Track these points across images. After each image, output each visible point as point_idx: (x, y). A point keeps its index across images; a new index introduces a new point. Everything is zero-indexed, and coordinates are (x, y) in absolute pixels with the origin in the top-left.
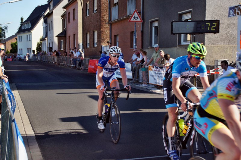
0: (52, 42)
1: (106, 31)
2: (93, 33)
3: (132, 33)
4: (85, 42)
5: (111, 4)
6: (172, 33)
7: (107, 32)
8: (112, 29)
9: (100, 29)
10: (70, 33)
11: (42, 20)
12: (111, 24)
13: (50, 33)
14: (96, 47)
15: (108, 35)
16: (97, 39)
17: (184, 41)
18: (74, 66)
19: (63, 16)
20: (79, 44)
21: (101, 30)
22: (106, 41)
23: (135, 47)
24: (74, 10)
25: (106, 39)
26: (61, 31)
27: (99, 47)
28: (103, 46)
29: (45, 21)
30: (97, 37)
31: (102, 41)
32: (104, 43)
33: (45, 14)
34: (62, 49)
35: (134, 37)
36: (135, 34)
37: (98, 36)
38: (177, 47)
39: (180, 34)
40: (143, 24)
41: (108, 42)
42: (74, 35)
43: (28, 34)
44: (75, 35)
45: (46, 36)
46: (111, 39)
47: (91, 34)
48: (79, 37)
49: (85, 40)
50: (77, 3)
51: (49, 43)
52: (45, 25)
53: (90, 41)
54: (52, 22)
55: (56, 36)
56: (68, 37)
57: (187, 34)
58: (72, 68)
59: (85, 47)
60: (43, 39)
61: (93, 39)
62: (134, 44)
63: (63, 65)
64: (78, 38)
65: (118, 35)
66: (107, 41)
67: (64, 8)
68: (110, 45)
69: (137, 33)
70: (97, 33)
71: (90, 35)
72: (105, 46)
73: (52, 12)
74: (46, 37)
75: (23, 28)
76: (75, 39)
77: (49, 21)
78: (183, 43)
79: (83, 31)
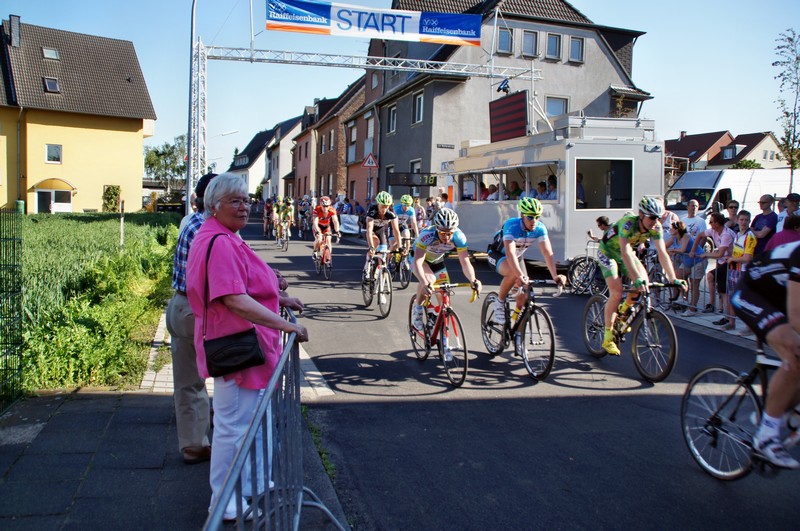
0: (277, 186)
1: (343, 175)
2: (328, 176)
4: (319, 188)
5: (349, 143)
7: (343, 177)
8: (349, 173)
10: (300, 175)
11: (264, 154)
12: (348, 167)
13: (275, 173)
15: (345, 181)
19: (293, 150)
24: (307, 144)
25: (342, 186)
26: (290, 171)
29: (269, 156)
30: (333, 182)
32: (341, 190)
33: (270, 146)
40: (379, 170)
42: (306, 178)
43: (243, 173)
44: (307, 178)
45: (269, 177)
47: (326, 178)
48: (311, 181)
50: (311, 135)
51: (273, 188)
52: (268, 162)
53: (324, 187)
54: (278, 158)
55: (283, 178)
56: (298, 181)
60: (264, 182)
61: (327, 184)
64: (309, 182)
65: (355, 181)
67: (294, 139)
70: (333, 177)
71: (324, 179)
73: (279, 144)
74: (268, 179)
75: (237, 164)
76: (307, 184)
77: (274, 156)
79: (317, 173)
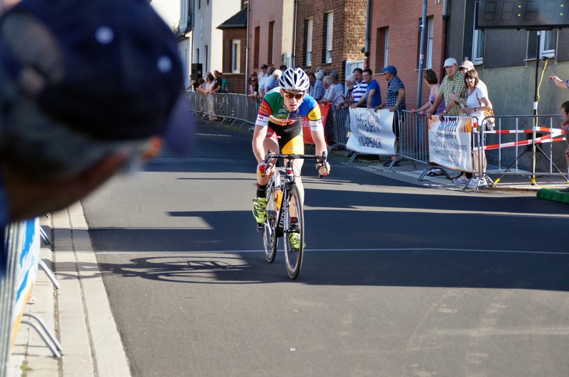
0: (207, 47)
2: (322, 18)
4: (301, 49)
7: (361, 19)
9: (343, 8)
13: (202, 16)
14: (330, 64)
16: (333, 39)
20: (283, 55)
22: (358, 45)
26: (237, 10)
27: (337, 66)
28: (348, 62)
30: (334, 32)
31: (346, 44)
34: (237, 72)
37: (336, 29)
41: (363, 50)
44: (274, 25)
46: (369, 39)
47: (318, 22)
48: (283, 30)
49: (302, 42)
51: (198, 50)
55: (220, 28)
56: (253, 33)
59: (301, 64)
61: (322, 39)
64: (280, 34)
66: (362, 46)
68: (365, 58)
69: (435, 23)
70: (334, 20)
71: (314, 26)
72: (355, 61)
74: (187, 31)
76: (274, 39)
78: (543, 54)
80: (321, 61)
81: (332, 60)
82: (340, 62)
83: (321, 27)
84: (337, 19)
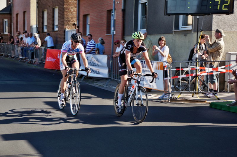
1: (72, 8)
2: (52, 10)
3: (110, 12)
4: (41, 24)
6: (166, 14)
7: (72, 10)
8: (81, 5)
9: (63, 6)
10: (17, 9)
14: (57, 31)
15: (75, 14)
16: (59, 19)
17: (183, 26)
18: (24, 58)
20: (31, 27)
21: (65, 6)
22: (71, 22)
23: (113, 33)
25: (72, 20)
26: (5, 6)
27: (61, 32)
28: (66, 30)
31: (65, 22)
32: (69, 25)
34: (6, 33)
35: (112, 18)
36: (113, 14)
37: (60, 15)
38: (172, 33)
39: (177, 15)
41: (74, 25)
42: (24, 12)
44: (26, 13)
46: (78, 20)
47: (50, 12)
48: (31, 15)
49: (41, 21)
53: (48, 23)
56: (15, 16)
57: (187, 15)
58: (20, 61)
59: (41, 31)
61: (52, 19)
62: (112, 29)
63: (7, 56)
64: (29, 17)
65: (89, 14)
66: (73, 23)
68: (77, 28)
69: (116, 13)
70: (59, 11)
71: (47, 14)
72: (70, 30)
76: (26, 19)
78: (182, 28)
79: (38, 7)
80: (52, 29)
81: (58, 29)
82: (63, 30)
83: (52, 14)
84: (60, 11)
